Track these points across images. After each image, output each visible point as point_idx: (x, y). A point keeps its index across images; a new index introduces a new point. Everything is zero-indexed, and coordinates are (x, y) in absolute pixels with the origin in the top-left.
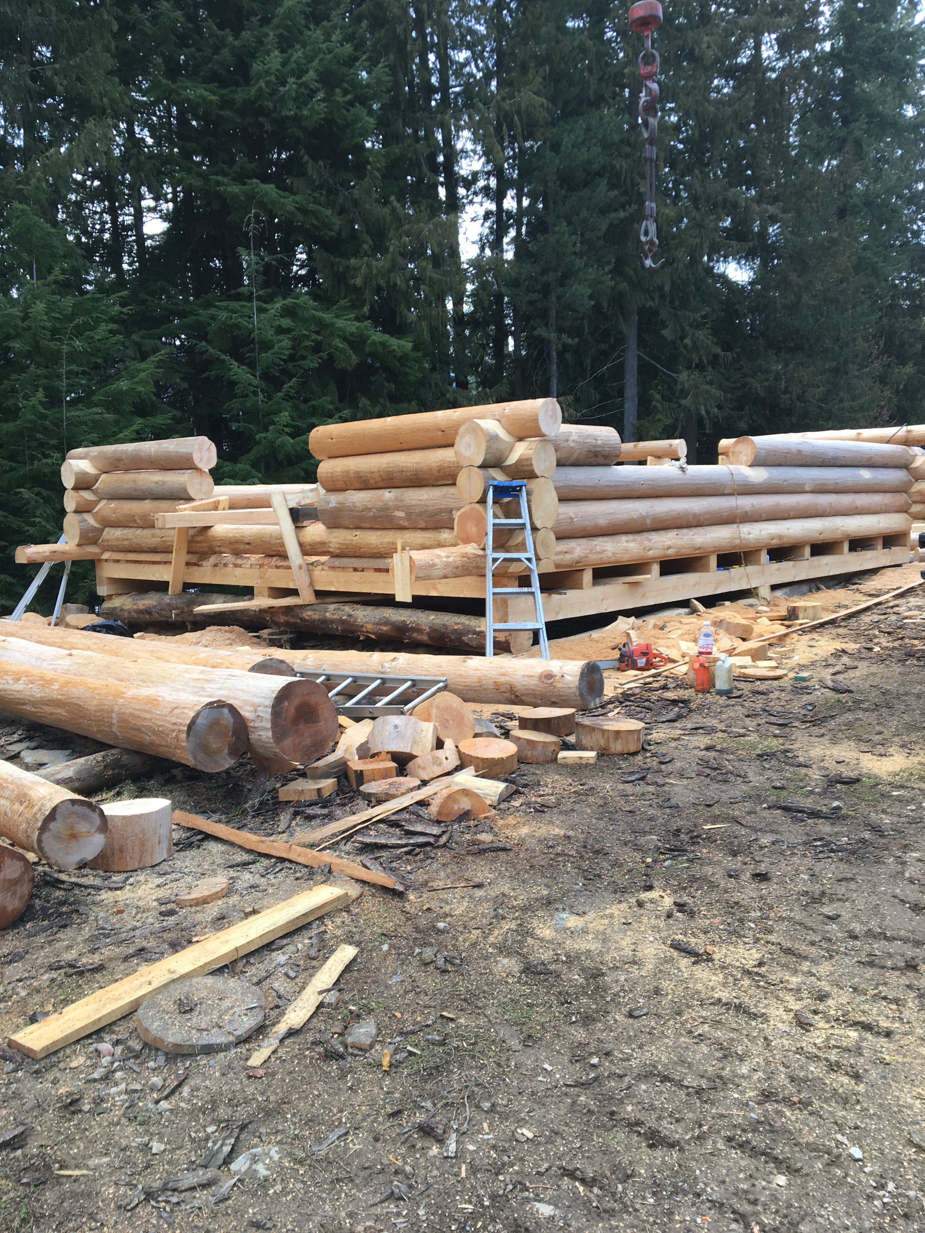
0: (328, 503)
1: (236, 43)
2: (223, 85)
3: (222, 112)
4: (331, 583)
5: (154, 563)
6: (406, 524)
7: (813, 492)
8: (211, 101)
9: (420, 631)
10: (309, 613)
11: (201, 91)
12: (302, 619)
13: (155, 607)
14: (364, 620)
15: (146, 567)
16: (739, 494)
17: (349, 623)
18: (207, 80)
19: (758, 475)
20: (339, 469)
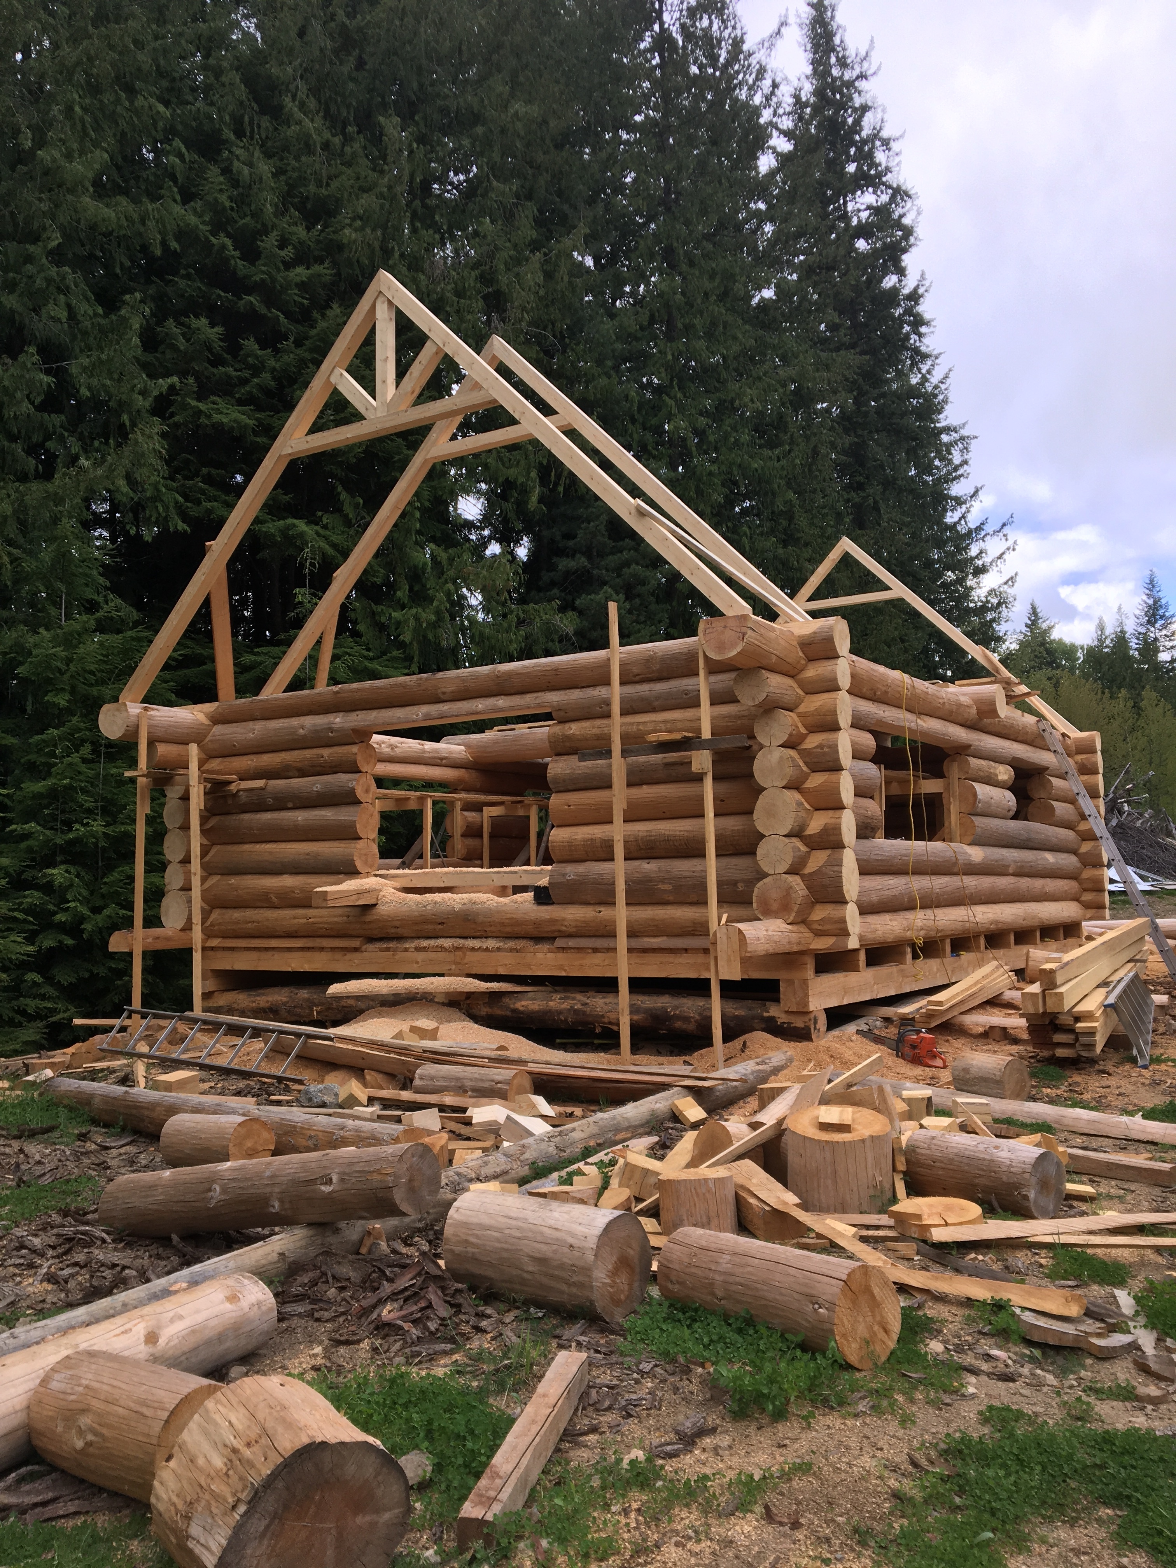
0: (564, 875)
1: (277, 366)
2: (259, 408)
3: (258, 439)
4: (561, 967)
5: (289, 949)
6: (671, 898)
7: (1016, 874)
8: (246, 425)
9: (687, 1019)
10: (524, 1003)
11: (236, 415)
12: (515, 1011)
13: (284, 1004)
14: (606, 1008)
15: (277, 955)
16: (965, 874)
17: (584, 1013)
18: (241, 402)
19: (976, 854)
20: (579, 837)
